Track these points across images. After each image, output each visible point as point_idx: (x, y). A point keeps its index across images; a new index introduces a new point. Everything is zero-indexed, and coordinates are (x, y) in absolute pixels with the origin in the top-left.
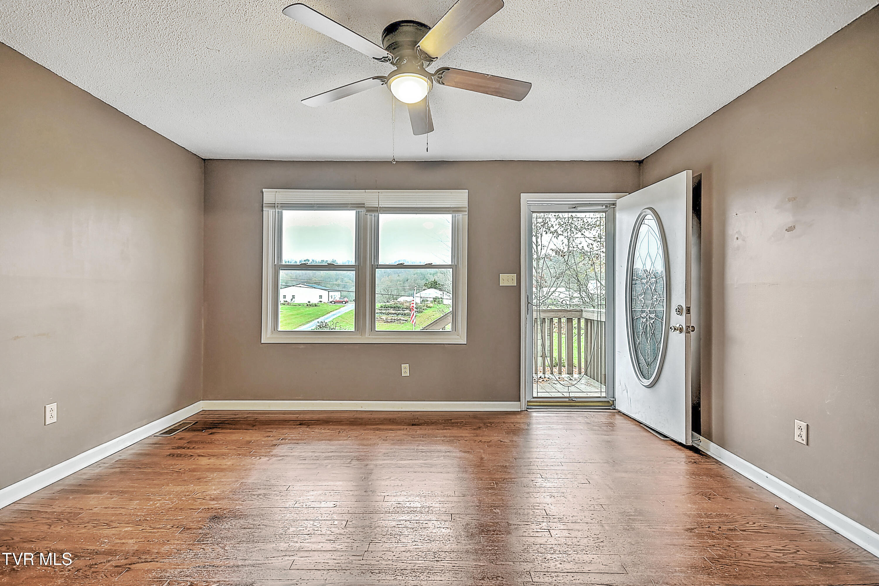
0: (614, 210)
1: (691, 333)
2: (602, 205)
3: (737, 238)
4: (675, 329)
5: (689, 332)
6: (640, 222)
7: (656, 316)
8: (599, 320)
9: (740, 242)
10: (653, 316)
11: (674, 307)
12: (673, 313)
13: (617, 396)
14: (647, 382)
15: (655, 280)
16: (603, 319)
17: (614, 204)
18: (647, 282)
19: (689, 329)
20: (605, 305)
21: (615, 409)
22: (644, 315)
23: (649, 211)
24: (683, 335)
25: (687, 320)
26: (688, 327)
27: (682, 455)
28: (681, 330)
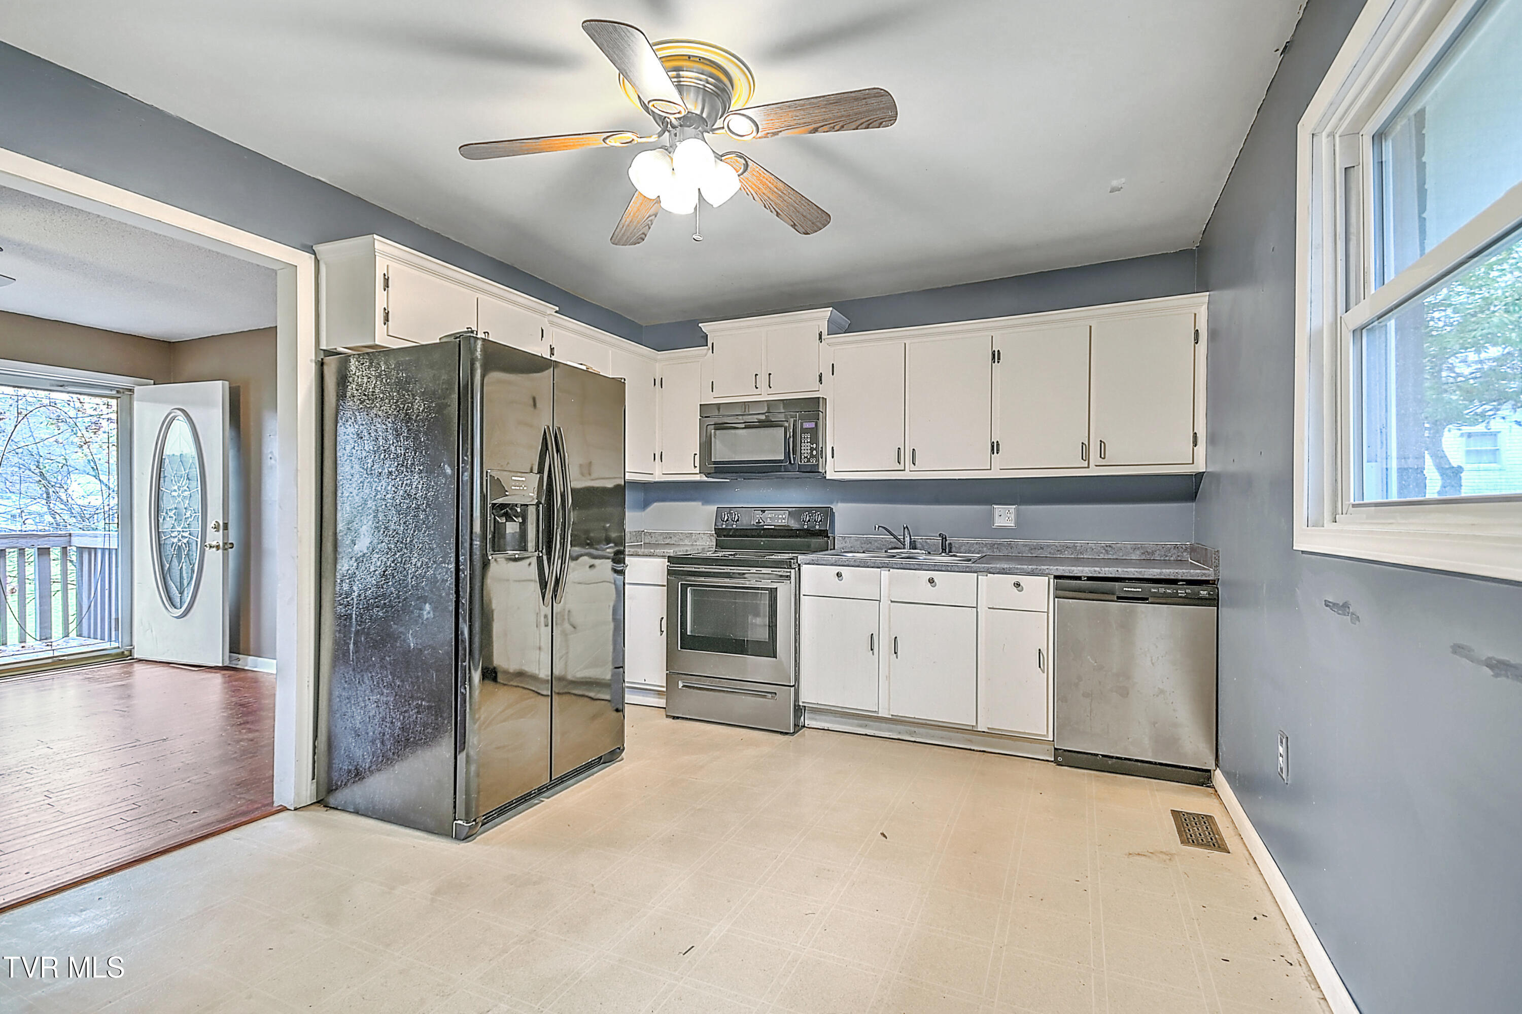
0: (131, 398)
1: (230, 550)
2: (111, 389)
3: (271, 458)
4: (211, 547)
5: (226, 549)
6: (167, 424)
7: (190, 534)
8: (107, 546)
9: (273, 461)
10: (186, 534)
11: (211, 524)
12: (210, 530)
13: (135, 643)
14: (180, 612)
15: (189, 493)
16: (114, 546)
17: (130, 390)
18: (179, 496)
19: (227, 546)
20: (118, 524)
21: (133, 659)
22: (175, 534)
23: (179, 412)
24: (220, 551)
25: (225, 536)
26: (225, 544)
27: (217, 679)
28: (218, 547)
